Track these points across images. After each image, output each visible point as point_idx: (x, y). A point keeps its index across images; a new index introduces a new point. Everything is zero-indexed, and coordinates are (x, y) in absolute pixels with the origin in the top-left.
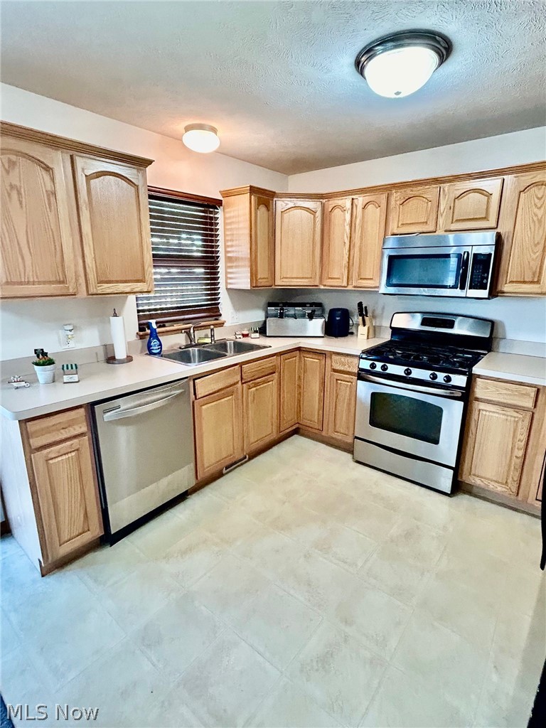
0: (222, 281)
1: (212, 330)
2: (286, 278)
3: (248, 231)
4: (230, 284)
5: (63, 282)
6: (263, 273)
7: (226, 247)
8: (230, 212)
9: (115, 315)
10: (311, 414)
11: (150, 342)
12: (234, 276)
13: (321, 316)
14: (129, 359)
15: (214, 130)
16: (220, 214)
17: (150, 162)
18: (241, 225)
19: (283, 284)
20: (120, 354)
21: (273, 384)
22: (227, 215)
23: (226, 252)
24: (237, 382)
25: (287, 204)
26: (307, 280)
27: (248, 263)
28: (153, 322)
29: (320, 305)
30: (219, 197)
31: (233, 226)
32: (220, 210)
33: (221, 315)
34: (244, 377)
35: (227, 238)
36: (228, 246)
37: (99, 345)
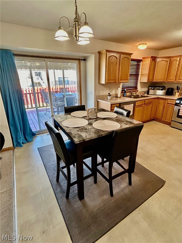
0: (139, 80)
1: (136, 92)
2: (157, 79)
3: (149, 68)
4: (141, 81)
5: (115, 80)
6: (151, 78)
7: (141, 71)
8: (144, 63)
9: (119, 87)
10: (159, 115)
11: (124, 94)
12: (143, 79)
13: (165, 89)
14: (120, 97)
15: (146, 44)
16: (141, 63)
17: (132, 54)
18: (147, 66)
19: (156, 81)
20: (119, 96)
21: (151, 106)
22: (143, 63)
23: (141, 73)
24: (143, 104)
25: (160, 60)
26: (162, 80)
27: (147, 75)
28: (125, 89)
29: (164, 87)
30: (142, 59)
31: (144, 66)
32: (141, 62)
33: (137, 89)
34: (145, 103)
35: (142, 69)
36: (142, 71)
37: (114, 94)
